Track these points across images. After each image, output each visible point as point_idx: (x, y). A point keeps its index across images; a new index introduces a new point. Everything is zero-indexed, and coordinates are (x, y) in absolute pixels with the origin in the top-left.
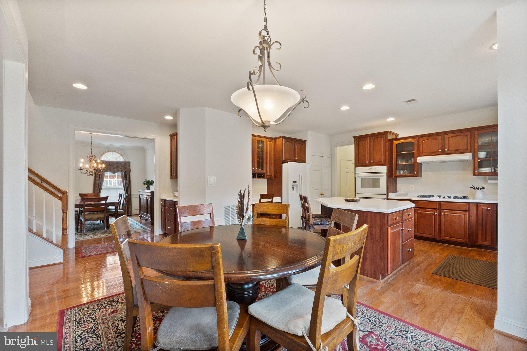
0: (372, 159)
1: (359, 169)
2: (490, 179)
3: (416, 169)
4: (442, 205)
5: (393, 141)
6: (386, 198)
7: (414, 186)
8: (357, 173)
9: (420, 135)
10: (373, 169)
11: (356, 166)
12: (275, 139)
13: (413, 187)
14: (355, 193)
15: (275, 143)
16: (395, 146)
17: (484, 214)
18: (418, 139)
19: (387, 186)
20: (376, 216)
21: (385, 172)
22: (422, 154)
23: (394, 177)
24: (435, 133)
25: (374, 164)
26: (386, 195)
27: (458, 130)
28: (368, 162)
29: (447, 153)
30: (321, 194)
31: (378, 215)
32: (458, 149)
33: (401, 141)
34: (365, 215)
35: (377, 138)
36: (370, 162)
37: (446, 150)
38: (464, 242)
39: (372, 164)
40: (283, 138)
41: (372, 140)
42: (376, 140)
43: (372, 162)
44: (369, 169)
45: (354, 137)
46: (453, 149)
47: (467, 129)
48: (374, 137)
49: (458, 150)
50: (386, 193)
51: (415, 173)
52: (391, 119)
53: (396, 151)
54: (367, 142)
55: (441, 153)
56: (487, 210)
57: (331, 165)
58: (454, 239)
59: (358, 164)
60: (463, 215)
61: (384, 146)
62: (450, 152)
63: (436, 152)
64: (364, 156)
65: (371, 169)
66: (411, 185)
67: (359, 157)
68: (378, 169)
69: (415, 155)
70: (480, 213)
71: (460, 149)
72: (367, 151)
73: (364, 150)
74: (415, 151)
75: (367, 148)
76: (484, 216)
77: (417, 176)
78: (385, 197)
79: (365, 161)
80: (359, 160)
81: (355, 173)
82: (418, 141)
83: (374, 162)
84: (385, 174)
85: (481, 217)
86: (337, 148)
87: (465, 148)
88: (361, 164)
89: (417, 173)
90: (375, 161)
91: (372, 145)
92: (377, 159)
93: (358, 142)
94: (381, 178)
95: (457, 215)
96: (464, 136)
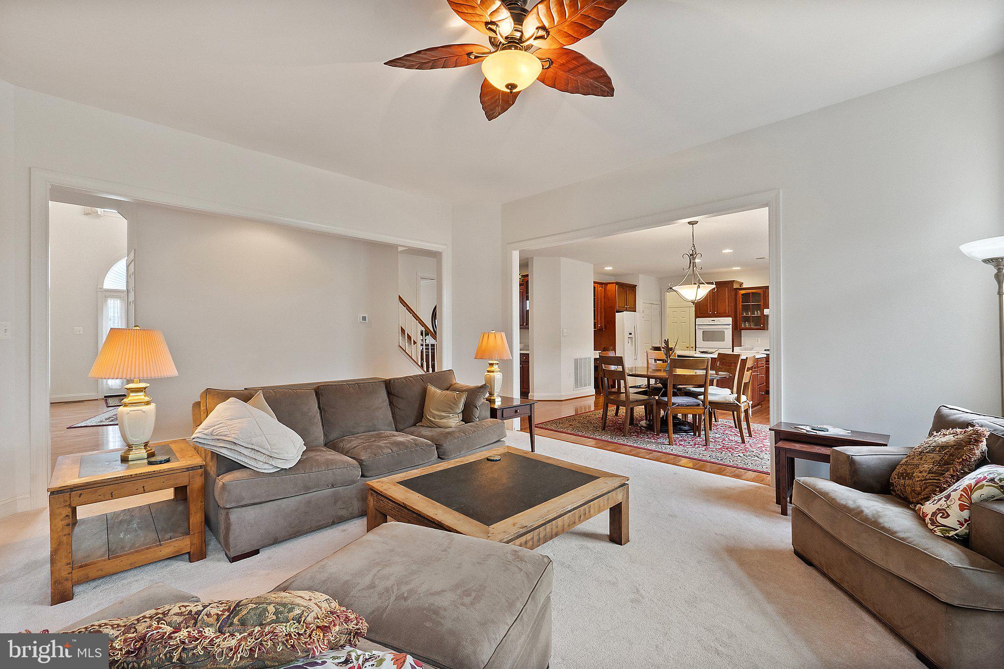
0: (716, 309)
1: (700, 321)
3: (762, 321)
5: (737, 291)
7: (759, 339)
8: (698, 325)
9: (766, 286)
10: (717, 321)
11: (697, 317)
12: (606, 284)
14: (696, 347)
15: (605, 289)
16: (740, 296)
18: (764, 290)
19: (733, 339)
22: (768, 307)
23: (739, 329)
25: (718, 315)
28: (710, 313)
33: (747, 291)
35: (721, 287)
36: (713, 313)
39: (716, 316)
40: (617, 283)
42: (719, 289)
43: (715, 312)
44: (711, 321)
51: (762, 326)
52: (736, 268)
53: (741, 302)
57: (660, 314)
59: (699, 314)
61: (729, 296)
64: (706, 306)
65: (714, 320)
66: (757, 338)
67: (699, 308)
68: (722, 321)
69: (762, 307)
72: (710, 300)
74: (762, 303)
75: (710, 297)
77: (763, 329)
79: (707, 312)
80: (700, 311)
81: (695, 325)
82: (764, 292)
83: (717, 312)
84: (730, 327)
88: (702, 315)
89: (764, 326)
90: (719, 311)
91: (716, 294)
92: (721, 310)
94: (725, 331)
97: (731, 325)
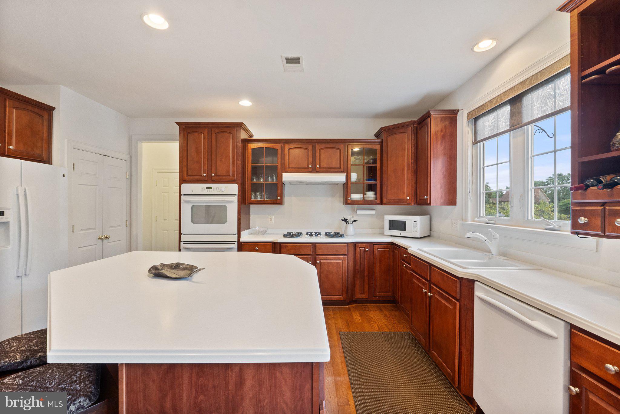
0: (213, 170)
1: (188, 188)
2: (358, 209)
3: (279, 191)
4: (317, 249)
5: (246, 144)
6: (237, 240)
7: (273, 217)
8: (185, 195)
9: (286, 139)
10: (215, 189)
11: (182, 181)
13: (273, 220)
14: (180, 234)
16: (250, 151)
17: (362, 257)
18: (282, 145)
19: (239, 220)
20: (278, 374)
21: (236, 195)
22: (288, 170)
23: (247, 203)
24: (305, 139)
25: (217, 178)
26: (237, 235)
27: (331, 140)
28: (205, 175)
29: (318, 171)
30: (100, 239)
31: (286, 371)
32: (330, 166)
33: (259, 145)
34: (233, 377)
35: (223, 132)
36: (209, 175)
37: (318, 166)
38: (342, 299)
39: (213, 179)
41: (214, 135)
42: (220, 135)
43: (213, 175)
44: (207, 188)
45: (177, 123)
46: (325, 166)
47: (341, 140)
48: (217, 131)
49: (330, 168)
50: (236, 232)
51: (279, 198)
52: (246, 103)
53: (250, 161)
54: (204, 138)
55: (310, 170)
56: (365, 251)
57: (129, 177)
58: (331, 298)
59: (186, 177)
60: (341, 261)
61: (234, 149)
62: (322, 170)
63: (305, 168)
64: (199, 162)
65: (211, 188)
66: (270, 217)
67: (187, 164)
68: (223, 189)
69: (279, 170)
70: (358, 255)
71: (332, 166)
72: (205, 153)
73: (198, 152)
74: (279, 164)
75: (205, 148)
76: (362, 260)
77: (280, 202)
78: (235, 238)
79: (200, 173)
80: (187, 170)
81: (180, 195)
82: (282, 148)
83: (216, 175)
84: (236, 199)
85: (359, 261)
86: (143, 143)
87: (338, 166)
88: (191, 178)
89: (281, 199)
90: (219, 173)
91: (214, 144)
92: (222, 171)
93: (186, 135)
94: (228, 206)
95: (335, 261)
96: (336, 148)
97: (236, 197)
